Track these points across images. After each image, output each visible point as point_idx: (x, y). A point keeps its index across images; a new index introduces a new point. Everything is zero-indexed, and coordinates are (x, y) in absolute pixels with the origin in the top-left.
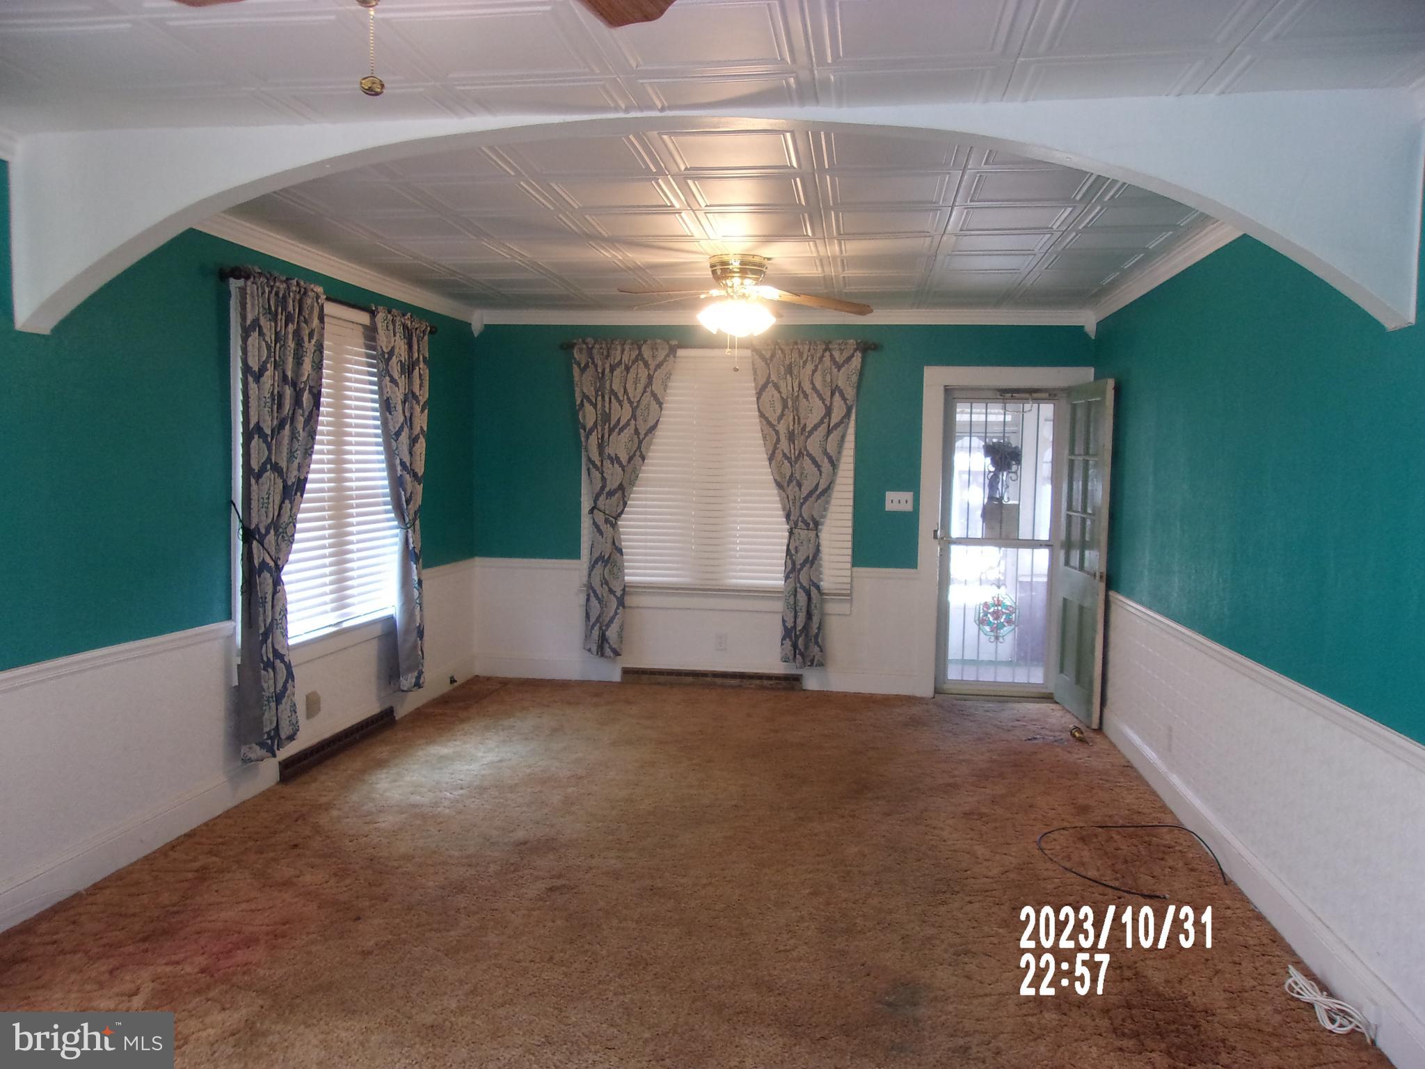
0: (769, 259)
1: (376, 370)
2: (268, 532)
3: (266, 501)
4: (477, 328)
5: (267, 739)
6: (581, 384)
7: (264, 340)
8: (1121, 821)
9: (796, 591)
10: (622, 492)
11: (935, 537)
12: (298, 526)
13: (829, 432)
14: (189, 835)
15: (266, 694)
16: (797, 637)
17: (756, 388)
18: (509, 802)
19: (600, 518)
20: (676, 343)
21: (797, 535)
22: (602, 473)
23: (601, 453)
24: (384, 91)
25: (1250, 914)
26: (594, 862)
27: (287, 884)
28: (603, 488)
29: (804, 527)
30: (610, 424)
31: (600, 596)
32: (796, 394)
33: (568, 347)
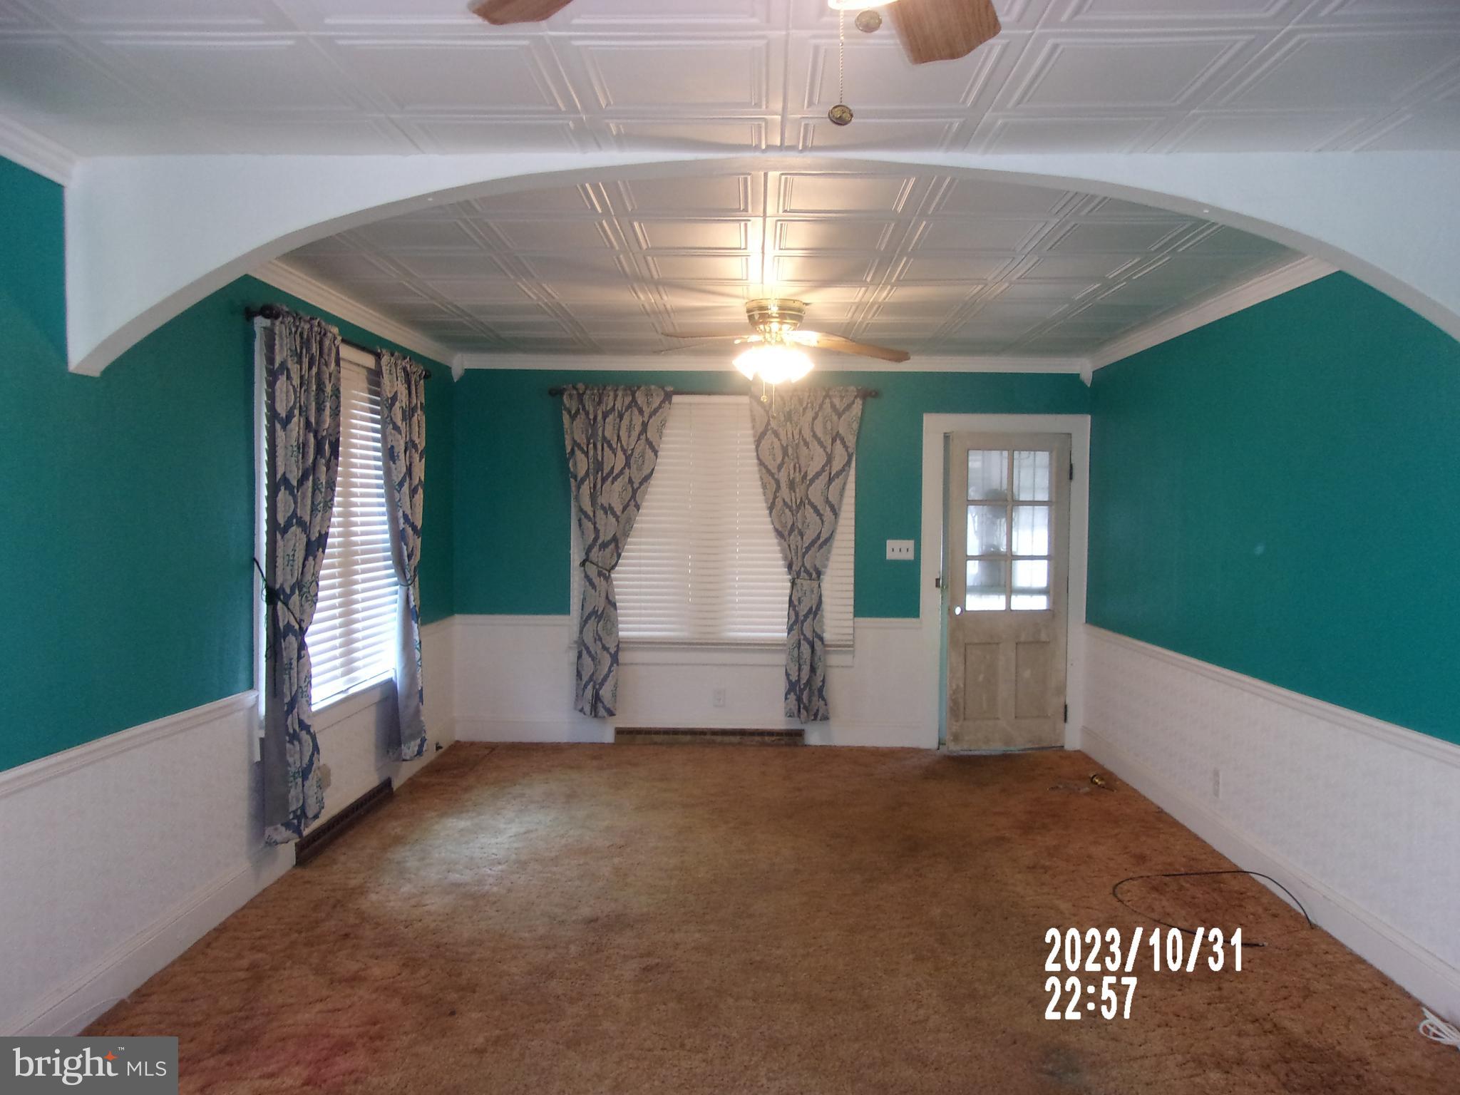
0: (807, 304)
1: (379, 417)
2: (293, 592)
3: (291, 558)
4: (457, 372)
5: (293, 819)
6: (572, 433)
7: (292, 384)
8: (1182, 869)
9: (799, 644)
10: (616, 545)
11: (937, 585)
12: (321, 583)
13: (830, 480)
14: (221, 929)
15: (292, 769)
16: (802, 691)
17: (754, 436)
18: (558, 876)
19: (592, 571)
20: (672, 389)
21: (799, 585)
22: (595, 524)
23: (594, 502)
24: (853, 120)
25: (1349, 957)
26: (678, 937)
27: (354, 979)
28: (596, 539)
29: (807, 577)
30: (602, 474)
31: (593, 652)
32: (797, 442)
33: (557, 393)
